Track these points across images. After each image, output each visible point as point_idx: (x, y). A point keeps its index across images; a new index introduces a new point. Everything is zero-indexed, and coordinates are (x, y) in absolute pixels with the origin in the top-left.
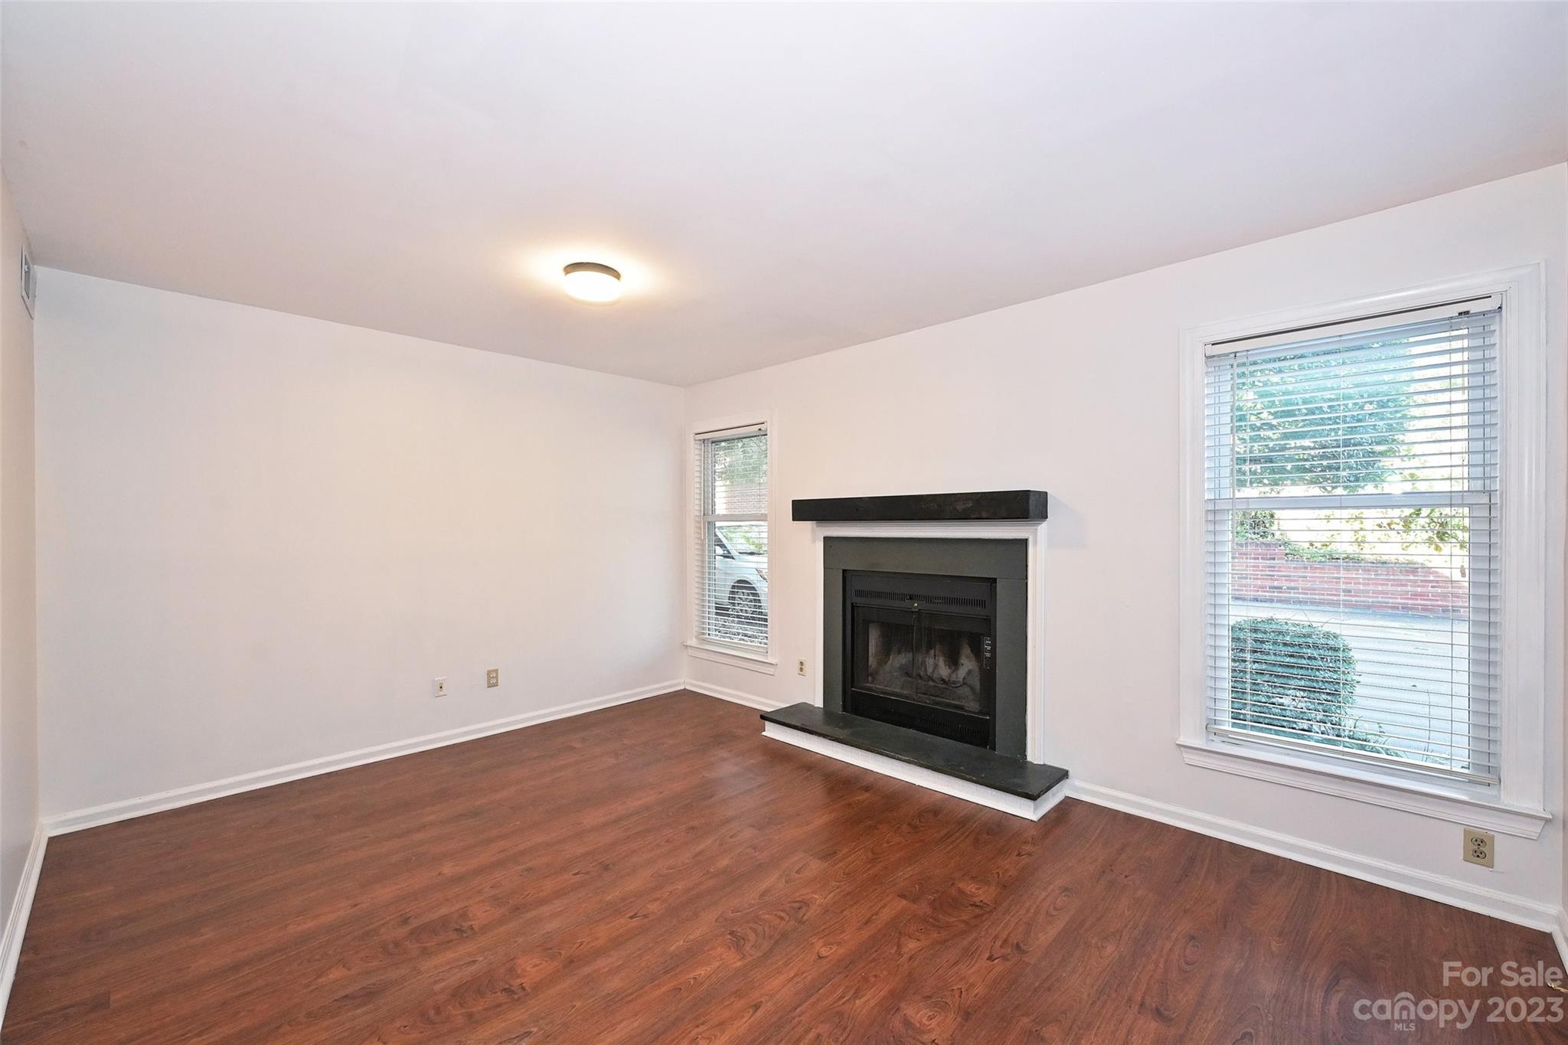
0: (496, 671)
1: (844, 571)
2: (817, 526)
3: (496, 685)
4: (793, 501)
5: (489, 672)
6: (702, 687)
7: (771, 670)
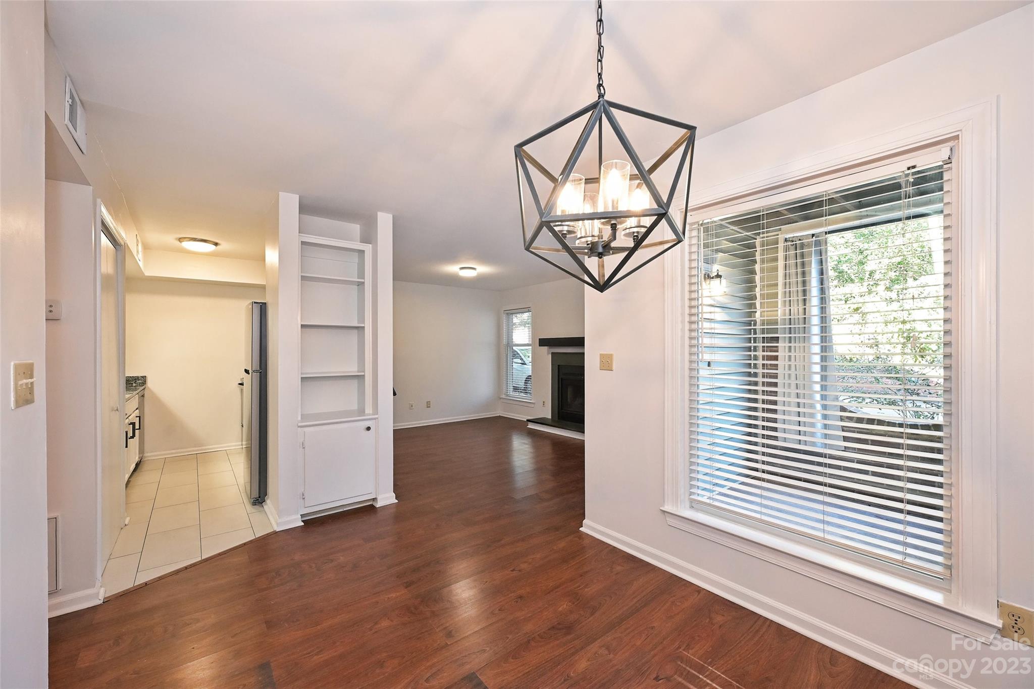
0: (430, 402)
1: (559, 366)
2: (550, 348)
3: (430, 407)
4: (539, 339)
5: (427, 402)
6: (506, 415)
7: (533, 406)
